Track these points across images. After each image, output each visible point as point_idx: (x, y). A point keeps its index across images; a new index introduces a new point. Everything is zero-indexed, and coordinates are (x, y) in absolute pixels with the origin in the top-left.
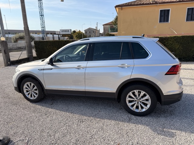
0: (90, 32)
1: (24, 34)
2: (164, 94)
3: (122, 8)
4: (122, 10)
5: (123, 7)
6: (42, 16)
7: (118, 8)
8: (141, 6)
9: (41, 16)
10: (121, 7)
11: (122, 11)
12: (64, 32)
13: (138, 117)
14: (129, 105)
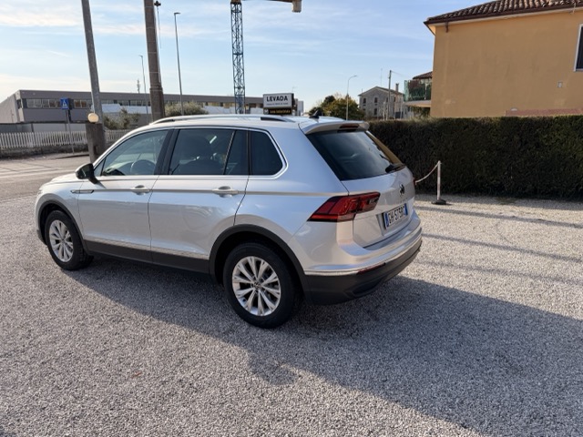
0: (376, 101)
1: (150, 108)
2: (306, 273)
3: (447, 27)
4: (447, 31)
5: (451, 23)
6: (238, 54)
7: (436, 27)
8: (514, 18)
9: (235, 56)
10: (443, 24)
11: (449, 34)
12: (273, 102)
13: (254, 330)
14: (239, 293)
